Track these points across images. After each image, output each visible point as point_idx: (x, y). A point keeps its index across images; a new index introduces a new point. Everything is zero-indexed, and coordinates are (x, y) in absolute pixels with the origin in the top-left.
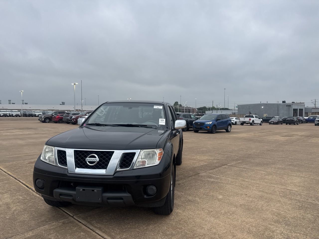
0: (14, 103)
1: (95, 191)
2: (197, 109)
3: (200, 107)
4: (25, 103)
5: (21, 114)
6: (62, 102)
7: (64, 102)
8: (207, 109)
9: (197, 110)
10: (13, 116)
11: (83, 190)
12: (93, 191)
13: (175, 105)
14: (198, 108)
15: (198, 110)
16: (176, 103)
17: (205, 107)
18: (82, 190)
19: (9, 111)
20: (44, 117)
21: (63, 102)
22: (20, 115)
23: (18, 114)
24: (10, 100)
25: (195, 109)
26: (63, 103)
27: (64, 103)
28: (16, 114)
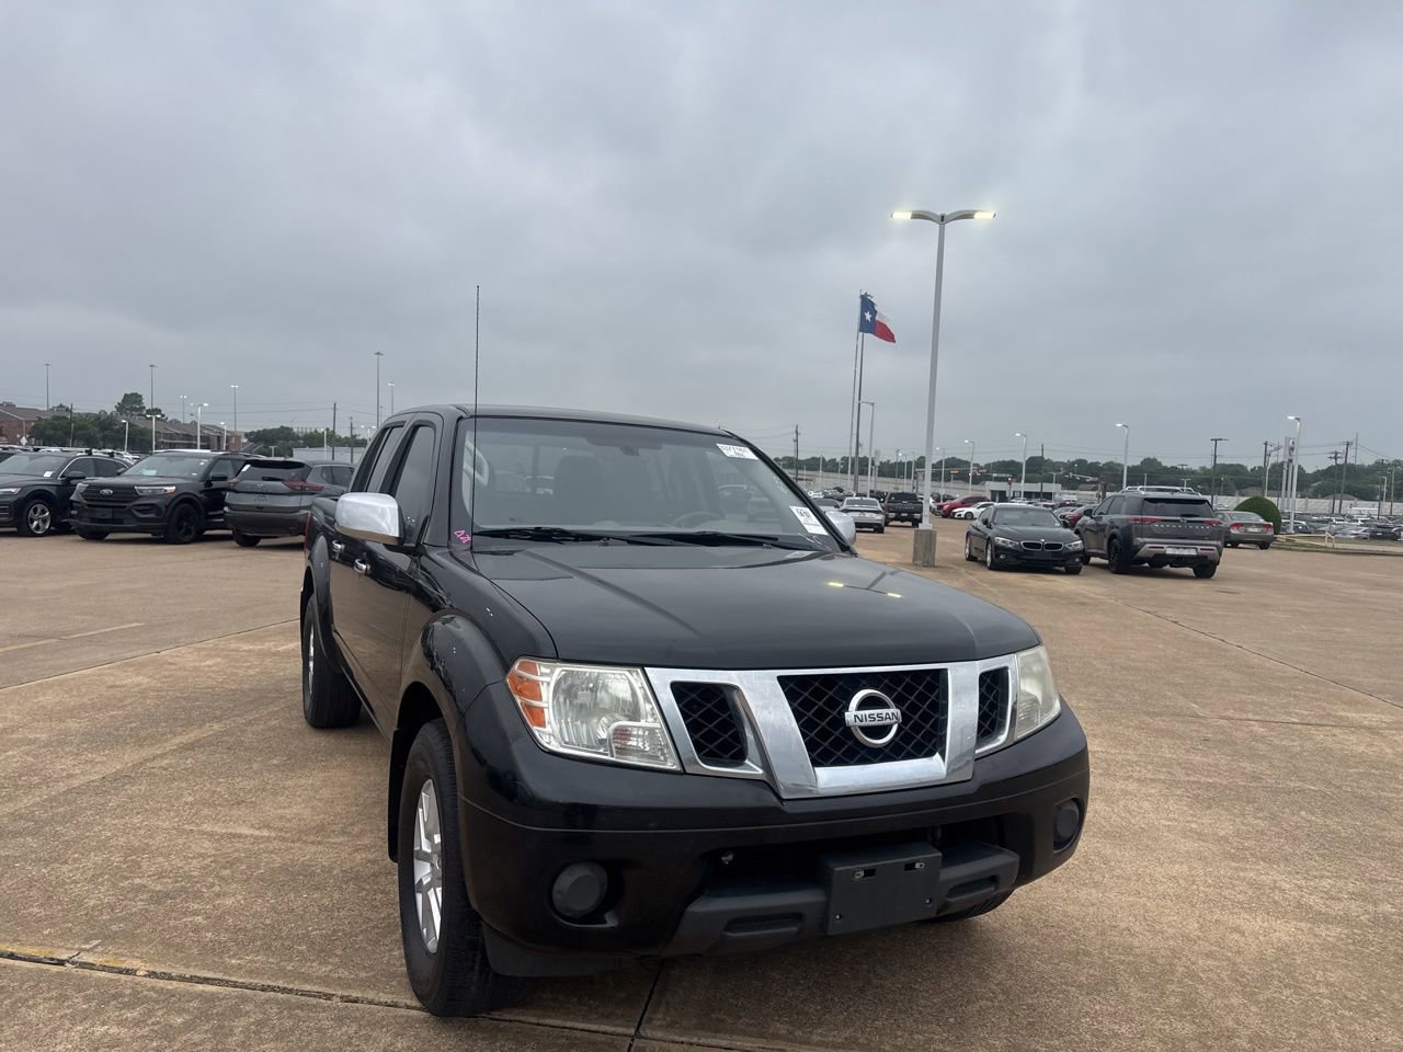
1: (917, 866)
2: (247, 435)
3: (261, 429)
8: (298, 438)
9: (245, 444)
11: (869, 872)
12: (910, 866)
13: (120, 408)
14: (252, 433)
15: (250, 440)
16: (131, 402)
17: (288, 428)
18: (862, 873)
25: (238, 438)
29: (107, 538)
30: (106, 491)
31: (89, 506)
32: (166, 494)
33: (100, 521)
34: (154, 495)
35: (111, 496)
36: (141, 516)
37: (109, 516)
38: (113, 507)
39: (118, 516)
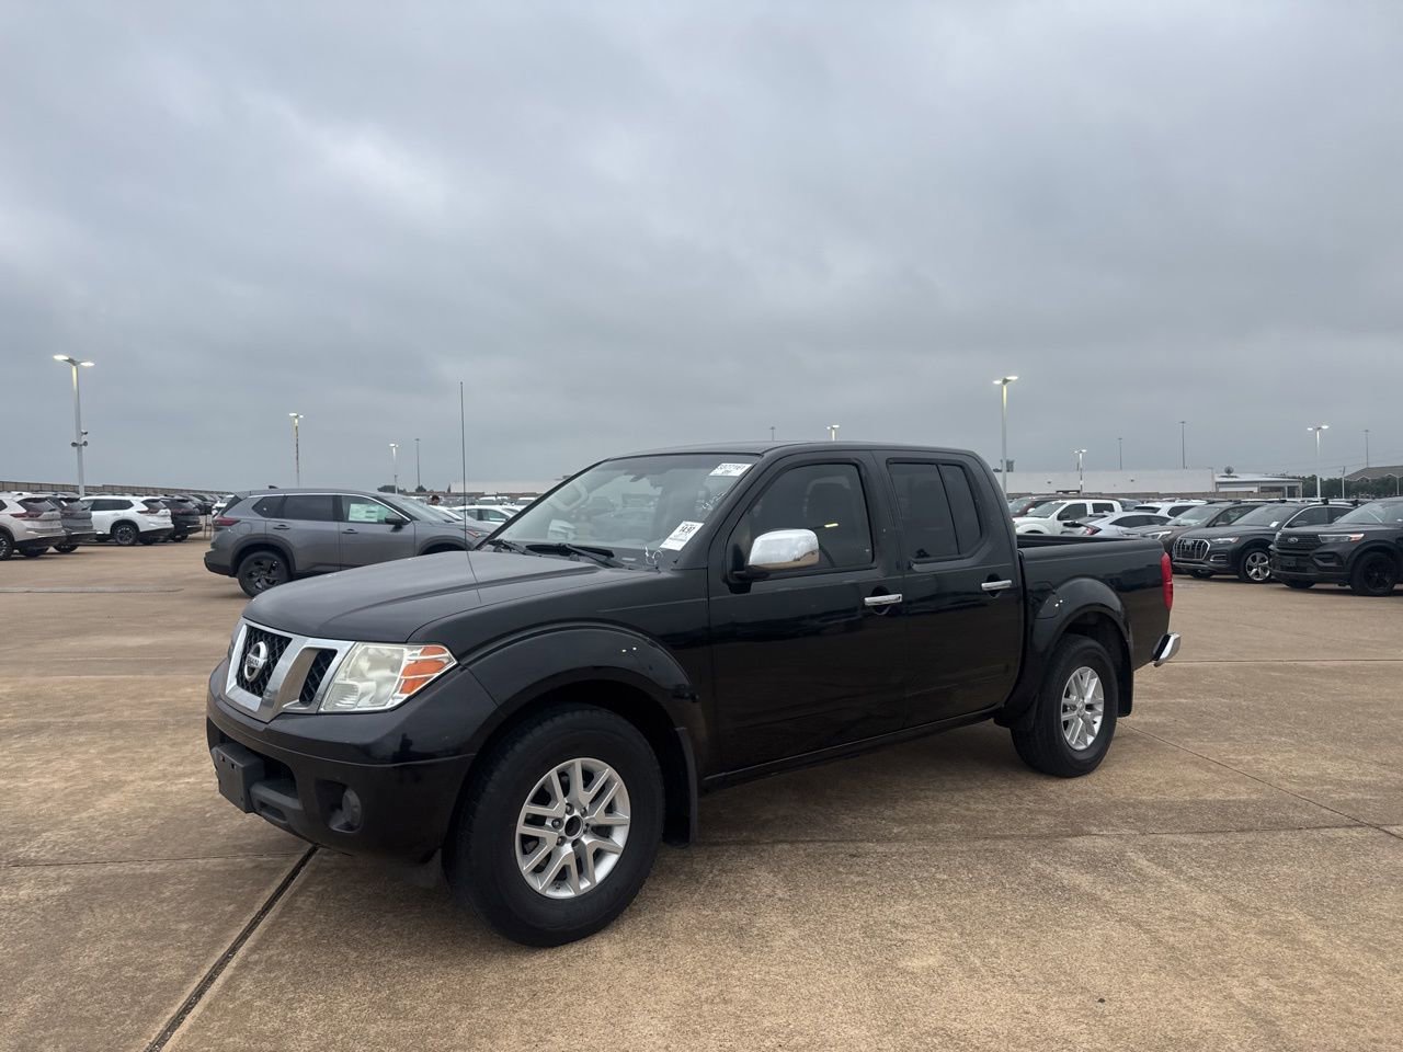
29: (1313, 587)
30: (1292, 539)
31: (1279, 553)
32: (1350, 542)
33: (1289, 569)
34: (1337, 543)
35: (1295, 544)
36: (1321, 563)
37: (1293, 564)
38: (1295, 555)
39: (1302, 564)
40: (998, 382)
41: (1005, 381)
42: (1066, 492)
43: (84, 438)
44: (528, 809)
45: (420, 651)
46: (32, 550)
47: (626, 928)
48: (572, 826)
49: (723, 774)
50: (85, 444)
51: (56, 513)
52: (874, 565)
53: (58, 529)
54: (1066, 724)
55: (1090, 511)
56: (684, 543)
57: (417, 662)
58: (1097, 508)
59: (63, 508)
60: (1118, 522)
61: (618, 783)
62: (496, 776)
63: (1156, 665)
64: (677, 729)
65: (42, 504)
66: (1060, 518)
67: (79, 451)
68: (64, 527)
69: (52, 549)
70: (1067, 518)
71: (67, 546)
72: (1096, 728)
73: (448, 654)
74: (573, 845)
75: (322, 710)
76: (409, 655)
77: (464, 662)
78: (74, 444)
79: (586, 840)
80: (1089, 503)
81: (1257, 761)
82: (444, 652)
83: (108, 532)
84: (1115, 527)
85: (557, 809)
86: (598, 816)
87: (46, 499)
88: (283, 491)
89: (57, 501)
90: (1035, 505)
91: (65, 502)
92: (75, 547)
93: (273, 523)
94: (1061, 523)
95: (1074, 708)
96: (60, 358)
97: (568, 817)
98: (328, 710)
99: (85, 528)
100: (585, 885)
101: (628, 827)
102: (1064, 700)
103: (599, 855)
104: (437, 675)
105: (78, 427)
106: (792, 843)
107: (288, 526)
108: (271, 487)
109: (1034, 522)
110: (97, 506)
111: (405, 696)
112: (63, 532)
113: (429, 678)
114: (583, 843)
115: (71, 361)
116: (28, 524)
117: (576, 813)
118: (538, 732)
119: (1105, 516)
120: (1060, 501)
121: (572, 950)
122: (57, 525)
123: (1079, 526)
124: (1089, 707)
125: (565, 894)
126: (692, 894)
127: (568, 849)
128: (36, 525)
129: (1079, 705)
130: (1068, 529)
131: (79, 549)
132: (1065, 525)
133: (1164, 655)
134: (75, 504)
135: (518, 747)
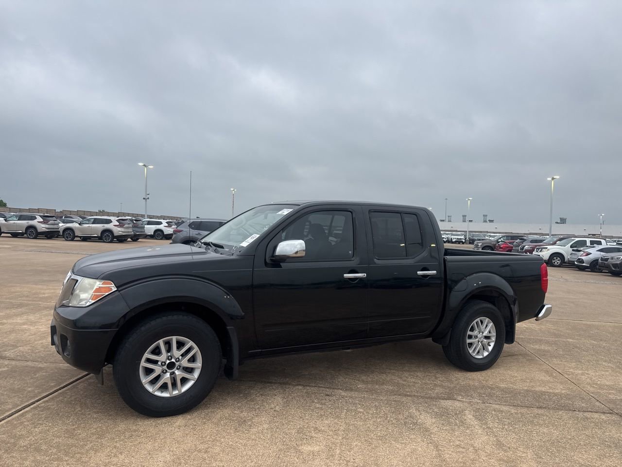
0: (472, 221)
4: (489, 220)
5: (466, 238)
6: (561, 219)
7: (565, 217)
10: (453, 243)
19: (447, 234)
20: (481, 245)
21: (562, 217)
22: (464, 241)
23: (461, 239)
24: (466, 216)
26: (563, 221)
27: (566, 219)
28: (458, 239)
40: (550, 179)
41: (553, 179)
42: (595, 235)
43: (148, 196)
44: (147, 355)
45: (101, 283)
46: (121, 239)
47: (195, 414)
48: (171, 366)
49: (260, 350)
50: (148, 198)
51: (131, 225)
52: (353, 259)
53: (130, 231)
54: (471, 344)
55: (588, 244)
56: (249, 244)
57: (100, 287)
58: (592, 243)
59: (134, 223)
60: (601, 250)
61: (196, 349)
62: (131, 339)
63: (536, 320)
64: (228, 328)
65: (125, 221)
66: (571, 247)
67: (146, 201)
68: (133, 231)
69: (129, 239)
70: (576, 247)
71: (135, 238)
72: (490, 348)
73: (113, 285)
74: (171, 374)
75: (70, 304)
76: (98, 284)
77: (119, 289)
78: (144, 199)
79: (177, 372)
80: (588, 240)
81: (583, 374)
82: (112, 284)
83: (152, 234)
84: (599, 253)
85: (163, 357)
86: (185, 363)
87: (127, 219)
88: (201, 219)
89: (132, 220)
90: (560, 240)
91: (136, 221)
92: (138, 239)
93: (196, 232)
94: (571, 249)
95: (476, 337)
96: (141, 164)
97: (168, 362)
98: (73, 305)
99: (142, 232)
100: (176, 392)
101: (201, 369)
102: (469, 333)
103: (184, 381)
104: (107, 294)
105: (146, 192)
106: (304, 386)
107: (201, 234)
108: (197, 217)
109: (557, 248)
110: (149, 223)
111: (93, 301)
112: (133, 233)
113: (104, 295)
114: (175, 373)
115: (144, 165)
116: (119, 229)
117: (173, 360)
118: (153, 323)
119: (594, 247)
120: (573, 238)
121: (164, 420)
122: (130, 230)
123: (580, 251)
124: (487, 337)
125: (165, 395)
126: (238, 403)
127: (168, 375)
128: (122, 229)
129: (479, 336)
130: (574, 252)
131: (140, 240)
132: (573, 250)
133: (540, 315)
134: (139, 222)
135: (143, 328)
